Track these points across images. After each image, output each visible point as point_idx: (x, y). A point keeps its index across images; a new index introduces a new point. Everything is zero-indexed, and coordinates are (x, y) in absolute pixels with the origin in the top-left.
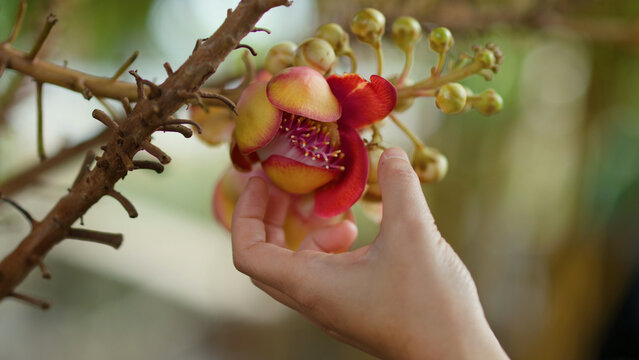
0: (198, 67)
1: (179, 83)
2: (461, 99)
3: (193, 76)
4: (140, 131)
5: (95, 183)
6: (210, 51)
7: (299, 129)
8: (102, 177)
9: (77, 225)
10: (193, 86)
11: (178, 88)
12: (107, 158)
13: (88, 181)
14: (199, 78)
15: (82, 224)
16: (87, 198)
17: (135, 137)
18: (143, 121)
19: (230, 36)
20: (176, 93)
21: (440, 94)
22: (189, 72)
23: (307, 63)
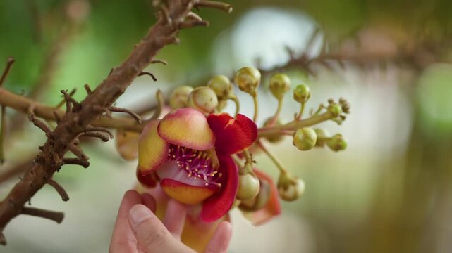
0: (110, 88)
1: (95, 100)
2: (312, 140)
3: (105, 95)
4: (66, 136)
5: (37, 174)
6: (118, 77)
7: (184, 156)
8: (41, 170)
9: (27, 205)
10: (106, 103)
11: (94, 104)
12: (44, 155)
13: (32, 172)
14: (110, 96)
15: (30, 204)
16: (31, 185)
17: (63, 140)
18: (68, 128)
19: (133, 65)
20: (92, 108)
21: (296, 135)
22: (102, 92)
23: (195, 107)
